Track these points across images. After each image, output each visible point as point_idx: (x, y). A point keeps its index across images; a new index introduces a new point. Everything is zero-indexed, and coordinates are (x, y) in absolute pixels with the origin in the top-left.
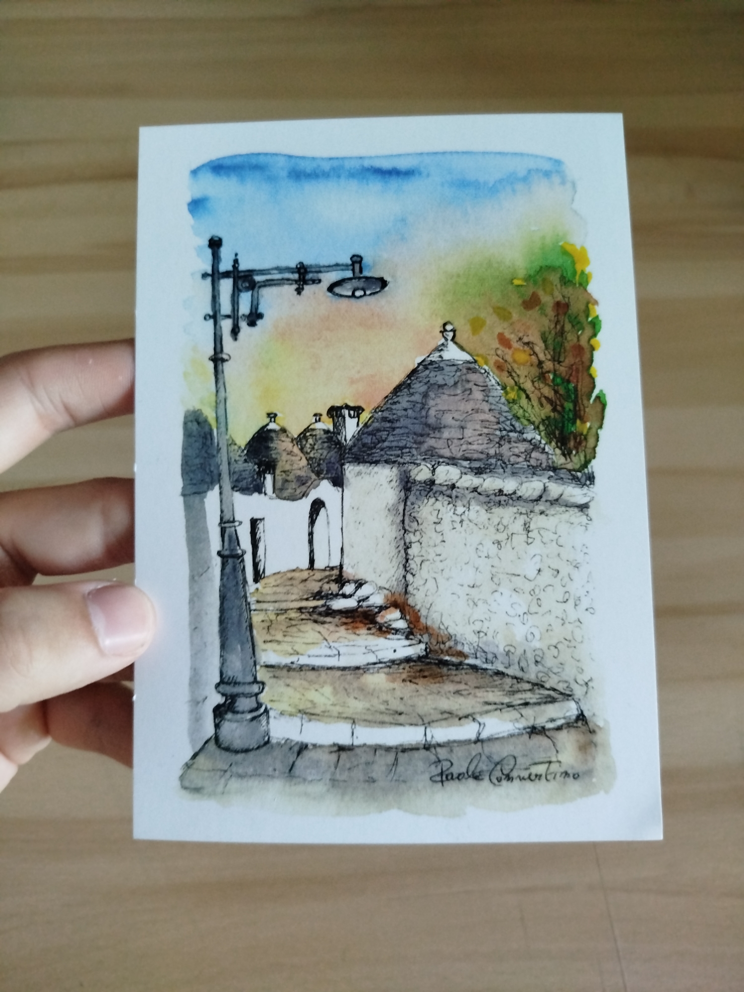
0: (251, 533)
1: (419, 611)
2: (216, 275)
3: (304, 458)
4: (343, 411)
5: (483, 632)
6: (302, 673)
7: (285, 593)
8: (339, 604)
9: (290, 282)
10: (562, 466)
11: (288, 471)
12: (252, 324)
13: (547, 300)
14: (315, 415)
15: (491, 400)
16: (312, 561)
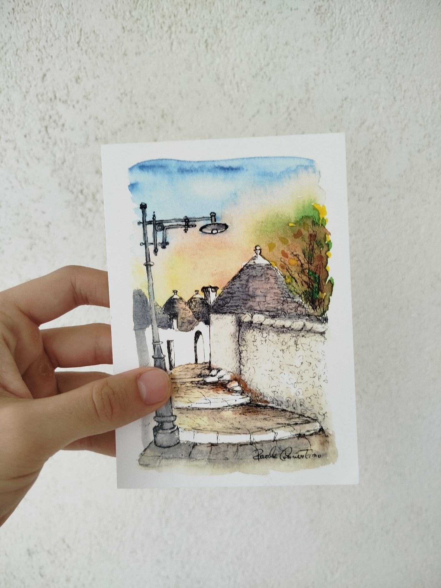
0: (168, 347)
1: (247, 382)
2: (145, 223)
3: (191, 312)
4: (208, 289)
5: (276, 391)
6: (193, 411)
7: (184, 375)
8: (209, 380)
9: (181, 226)
10: (313, 314)
11: (184, 318)
12: (164, 247)
13: (305, 233)
14: (196, 291)
15: (278, 283)
16: (196, 360)
